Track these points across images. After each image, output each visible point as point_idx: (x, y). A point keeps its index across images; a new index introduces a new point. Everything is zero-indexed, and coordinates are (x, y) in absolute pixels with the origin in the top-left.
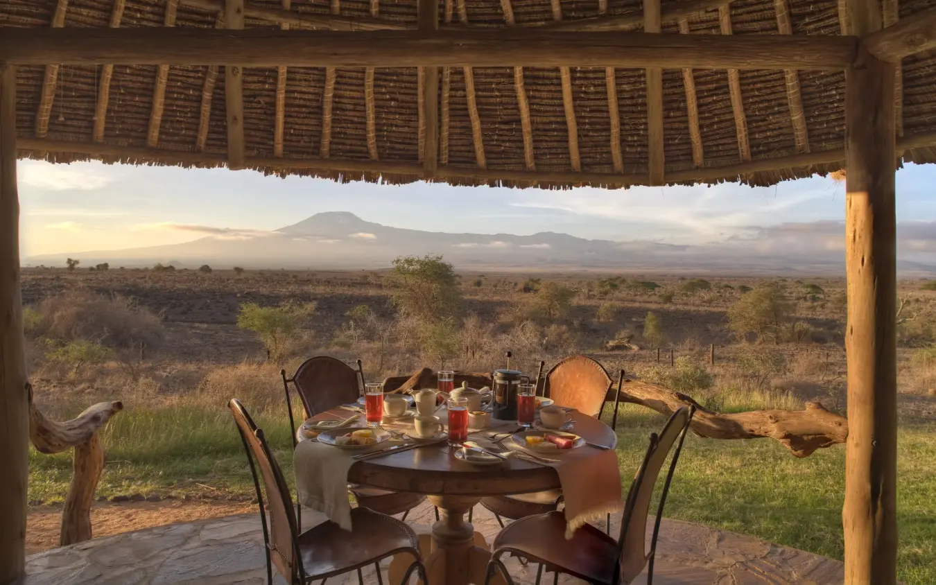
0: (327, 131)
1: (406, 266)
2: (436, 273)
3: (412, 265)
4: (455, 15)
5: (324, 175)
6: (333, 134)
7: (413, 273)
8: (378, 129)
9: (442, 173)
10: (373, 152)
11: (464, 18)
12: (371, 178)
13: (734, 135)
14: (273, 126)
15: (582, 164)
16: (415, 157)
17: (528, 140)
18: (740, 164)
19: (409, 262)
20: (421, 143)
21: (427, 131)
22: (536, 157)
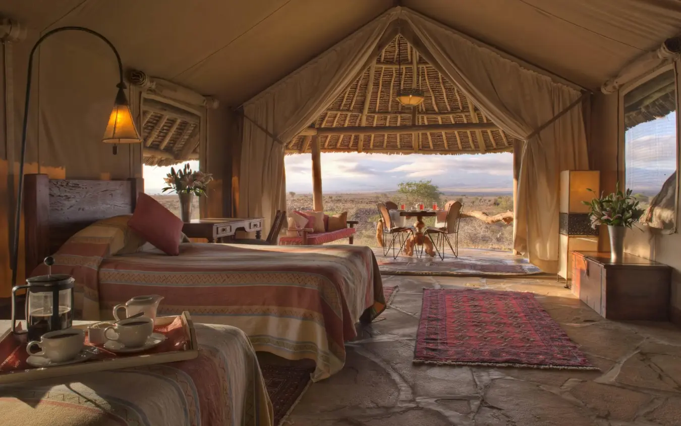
0: (386, 141)
1: (407, 187)
2: (426, 192)
3: (411, 187)
4: (422, 110)
5: (383, 153)
6: (387, 141)
7: (412, 192)
8: (401, 140)
9: (420, 151)
10: (399, 146)
11: (424, 110)
12: (398, 153)
13: (502, 139)
14: (370, 140)
15: (463, 148)
16: (412, 147)
17: (445, 141)
18: (505, 148)
19: (409, 184)
20: (413, 142)
21: (415, 140)
22: (448, 146)
